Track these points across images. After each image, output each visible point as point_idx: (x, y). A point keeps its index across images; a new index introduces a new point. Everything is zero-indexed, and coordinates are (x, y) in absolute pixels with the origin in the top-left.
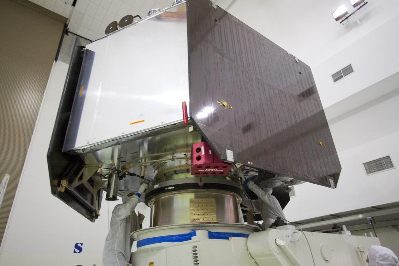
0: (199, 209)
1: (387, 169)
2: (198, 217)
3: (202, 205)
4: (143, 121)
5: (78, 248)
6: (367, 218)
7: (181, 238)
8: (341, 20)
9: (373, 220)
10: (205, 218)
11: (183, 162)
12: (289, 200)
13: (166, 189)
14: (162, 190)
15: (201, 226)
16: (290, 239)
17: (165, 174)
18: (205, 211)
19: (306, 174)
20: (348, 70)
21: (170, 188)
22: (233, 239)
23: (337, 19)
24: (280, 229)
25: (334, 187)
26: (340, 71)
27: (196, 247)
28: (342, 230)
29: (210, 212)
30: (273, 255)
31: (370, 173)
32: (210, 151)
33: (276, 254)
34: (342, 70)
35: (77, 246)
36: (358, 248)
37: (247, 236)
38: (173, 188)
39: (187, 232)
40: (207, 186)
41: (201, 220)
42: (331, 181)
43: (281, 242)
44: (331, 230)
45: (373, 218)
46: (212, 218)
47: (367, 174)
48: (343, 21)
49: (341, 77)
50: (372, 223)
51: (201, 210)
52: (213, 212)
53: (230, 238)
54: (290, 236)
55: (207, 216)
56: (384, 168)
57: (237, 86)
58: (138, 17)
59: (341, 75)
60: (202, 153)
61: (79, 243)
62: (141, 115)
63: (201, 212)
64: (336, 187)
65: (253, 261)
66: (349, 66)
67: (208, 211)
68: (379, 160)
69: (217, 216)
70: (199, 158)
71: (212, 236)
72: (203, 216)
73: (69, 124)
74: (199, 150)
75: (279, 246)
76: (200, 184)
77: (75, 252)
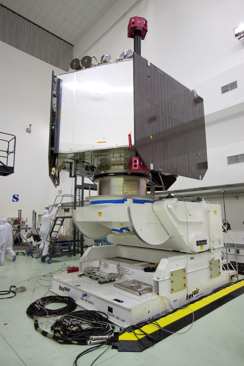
0: (128, 187)
1: (241, 163)
2: (128, 191)
3: (129, 185)
4: (105, 142)
5: (16, 198)
6: (221, 191)
7: (118, 202)
8: (239, 37)
9: (225, 193)
10: (131, 192)
11: (118, 159)
12: (175, 180)
13: (109, 174)
14: (106, 175)
15: (130, 197)
16: (174, 205)
17: (107, 165)
18: (132, 188)
19: (188, 173)
20: (233, 85)
21: (111, 174)
22: (146, 204)
23: (236, 35)
24: (170, 200)
25: (201, 179)
26: (228, 85)
27: (130, 207)
28: (201, 200)
29: (134, 189)
30: (165, 212)
31: (230, 164)
32: (141, 163)
33: (166, 212)
34: (229, 84)
35: (14, 197)
36: (208, 210)
37: (152, 202)
38: (113, 174)
39: (122, 199)
40: (133, 174)
41: (129, 193)
42: (200, 176)
43: (169, 206)
44: (196, 200)
45: (225, 191)
46: (134, 192)
47: (228, 164)
48: (241, 37)
49: (228, 90)
50: (223, 194)
51: (129, 187)
52: (135, 189)
53: (145, 203)
54: (174, 203)
55: (132, 191)
56: (239, 161)
57: (158, 124)
58: (94, 58)
59: (228, 89)
60: (137, 164)
61: (16, 194)
62: (104, 138)
63: (129, 189)
64: (202, 180)
65: (155, 214)
66: (235, 82)
67: (133, 189)
68: (237, 156)
69: (137, 191)
70: (135, 166)
71: (135, 201)
72: (130, 191)
73: (55, 136)
74: (136, 161)
75: (168, 208)
76: (129, 173)
77: (13, 201)
